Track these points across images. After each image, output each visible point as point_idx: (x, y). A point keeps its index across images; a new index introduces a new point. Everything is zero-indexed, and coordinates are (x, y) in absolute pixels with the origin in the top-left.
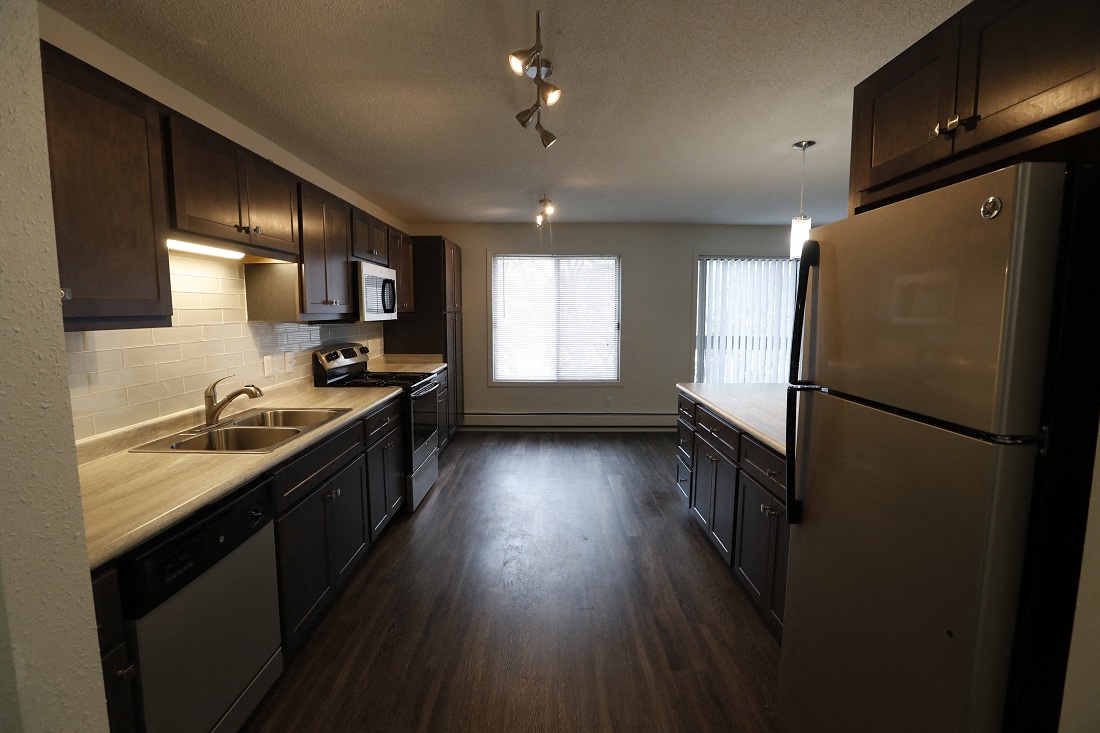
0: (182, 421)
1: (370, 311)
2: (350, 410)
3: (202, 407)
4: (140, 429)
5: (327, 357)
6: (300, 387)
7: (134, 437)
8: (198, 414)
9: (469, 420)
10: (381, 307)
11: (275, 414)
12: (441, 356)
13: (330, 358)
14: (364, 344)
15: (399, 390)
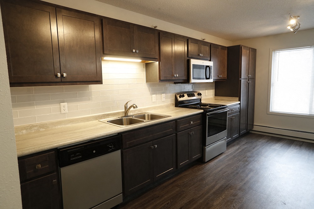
0: (118, 113)
1: (194, 78)
2: (171, 116)
3: (124, 110)
4: (103, 115)
5: (179, 96)
6: (167, 106)
7: (101, 117)
8: (122, 112)
9: (255, 128)
10: (205, 77)
11: (148, 115)
12: (238, 98)
13: (180, 97)
14: (201, 92)
15: (202, 111)
